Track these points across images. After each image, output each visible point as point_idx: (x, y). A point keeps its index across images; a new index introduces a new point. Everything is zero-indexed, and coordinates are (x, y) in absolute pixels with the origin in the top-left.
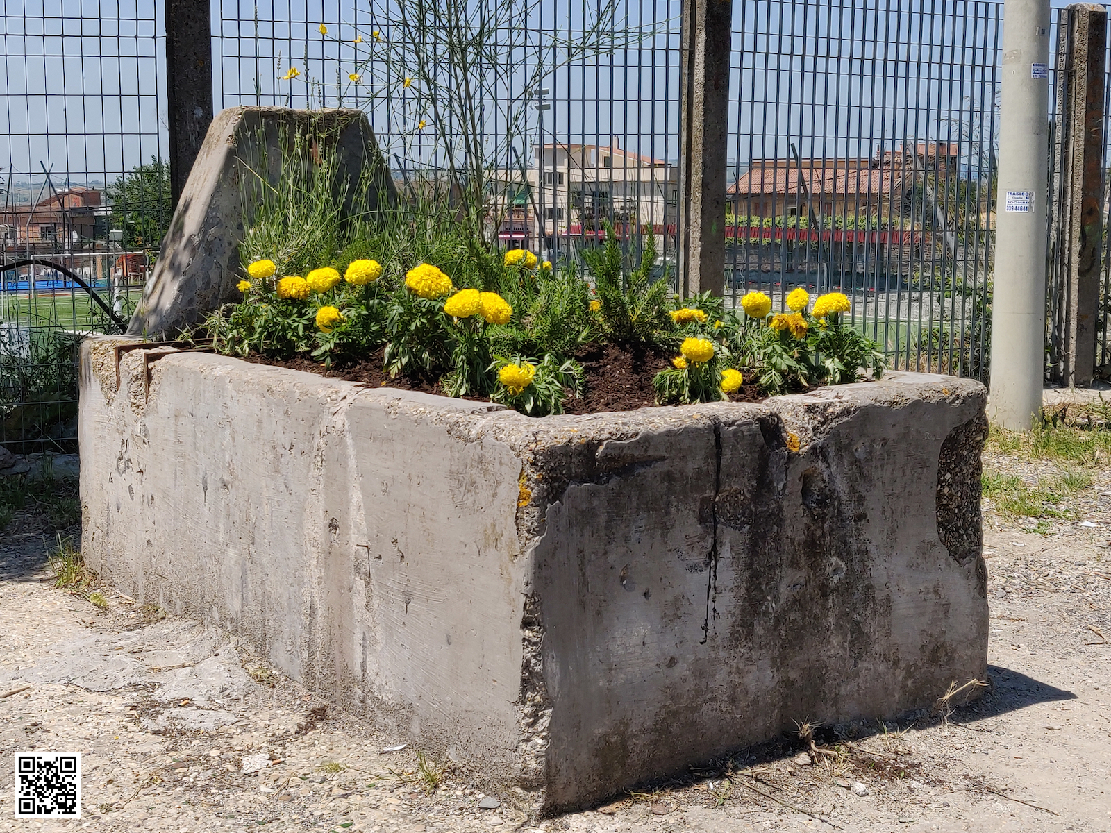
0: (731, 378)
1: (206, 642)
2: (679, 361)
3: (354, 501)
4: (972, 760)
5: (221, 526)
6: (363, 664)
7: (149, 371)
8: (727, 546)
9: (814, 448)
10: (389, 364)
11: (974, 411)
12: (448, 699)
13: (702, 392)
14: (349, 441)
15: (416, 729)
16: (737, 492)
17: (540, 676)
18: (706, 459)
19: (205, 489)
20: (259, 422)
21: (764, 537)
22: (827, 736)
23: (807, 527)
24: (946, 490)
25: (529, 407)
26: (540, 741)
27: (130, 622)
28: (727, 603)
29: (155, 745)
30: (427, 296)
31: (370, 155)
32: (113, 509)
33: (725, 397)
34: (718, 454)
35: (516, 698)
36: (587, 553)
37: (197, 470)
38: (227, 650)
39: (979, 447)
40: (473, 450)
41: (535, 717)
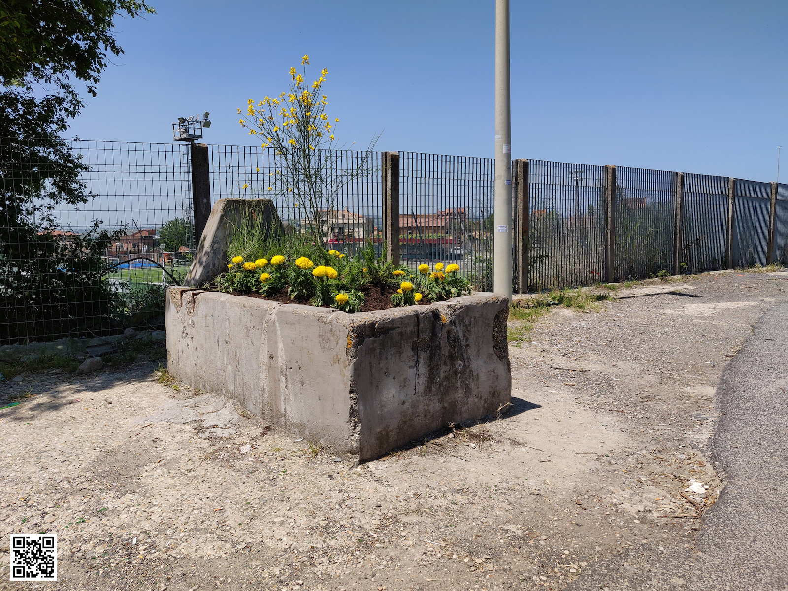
0: (418, 296)
1: (221, 402)
2: (400, 291)
3: (280, 347)
4: (510, 432)
5: (225, 358)
6: (285, 409)
7: (194, 300)
8: (422, 359)
9: (451, 321)
10: (290, 294)
11: (505, 305)
12: (320, 421)
13: (409, 302)
14: (277, 324)
15: (307, 432)
16: (425, 338)
17: (357, 411)
18: (414, 327)
19: (218, 344)
20: (240, 318)
21: (434, 355)
22: (459, 427)
23: (449, 350)
24: (496, 334)
25: (347, 310)
26: (357, 436)
27: (190, 395)
28: (422, 380)
29: (205, 444)
30: (304, 268)
31: (274, 216)
32: (180, 352)
33: (416, 303)
34: (418, 325)
35: (347, 420)
36: (372, 364)
37: (215, 337)
38: (229, 405)
39: (506, 318)
40: (328, 327)
41: (355, 426)
